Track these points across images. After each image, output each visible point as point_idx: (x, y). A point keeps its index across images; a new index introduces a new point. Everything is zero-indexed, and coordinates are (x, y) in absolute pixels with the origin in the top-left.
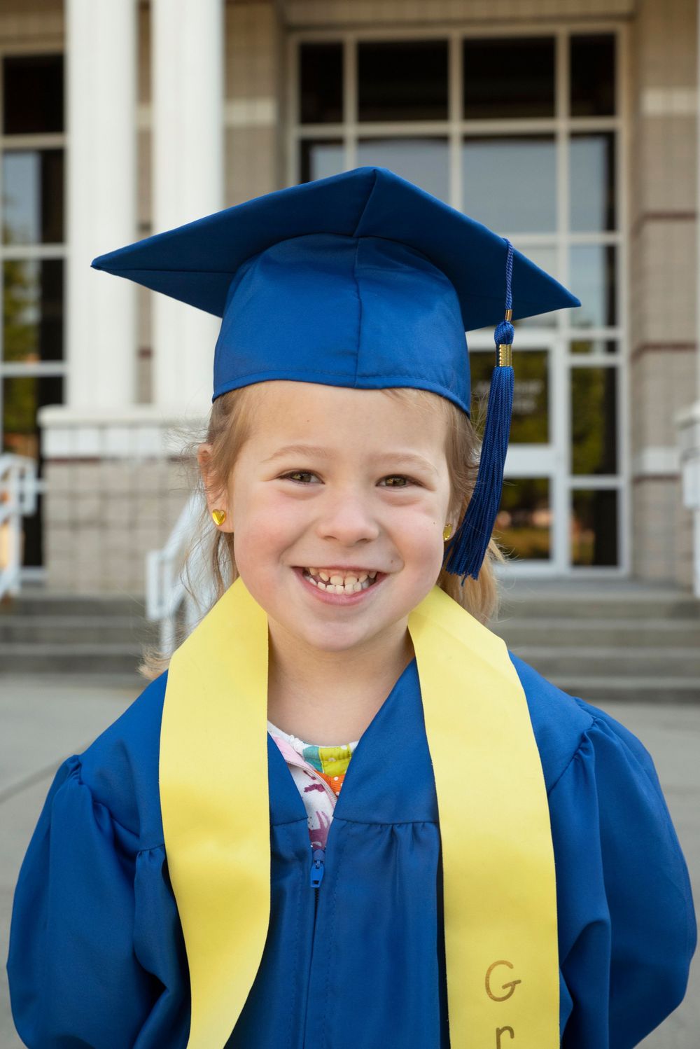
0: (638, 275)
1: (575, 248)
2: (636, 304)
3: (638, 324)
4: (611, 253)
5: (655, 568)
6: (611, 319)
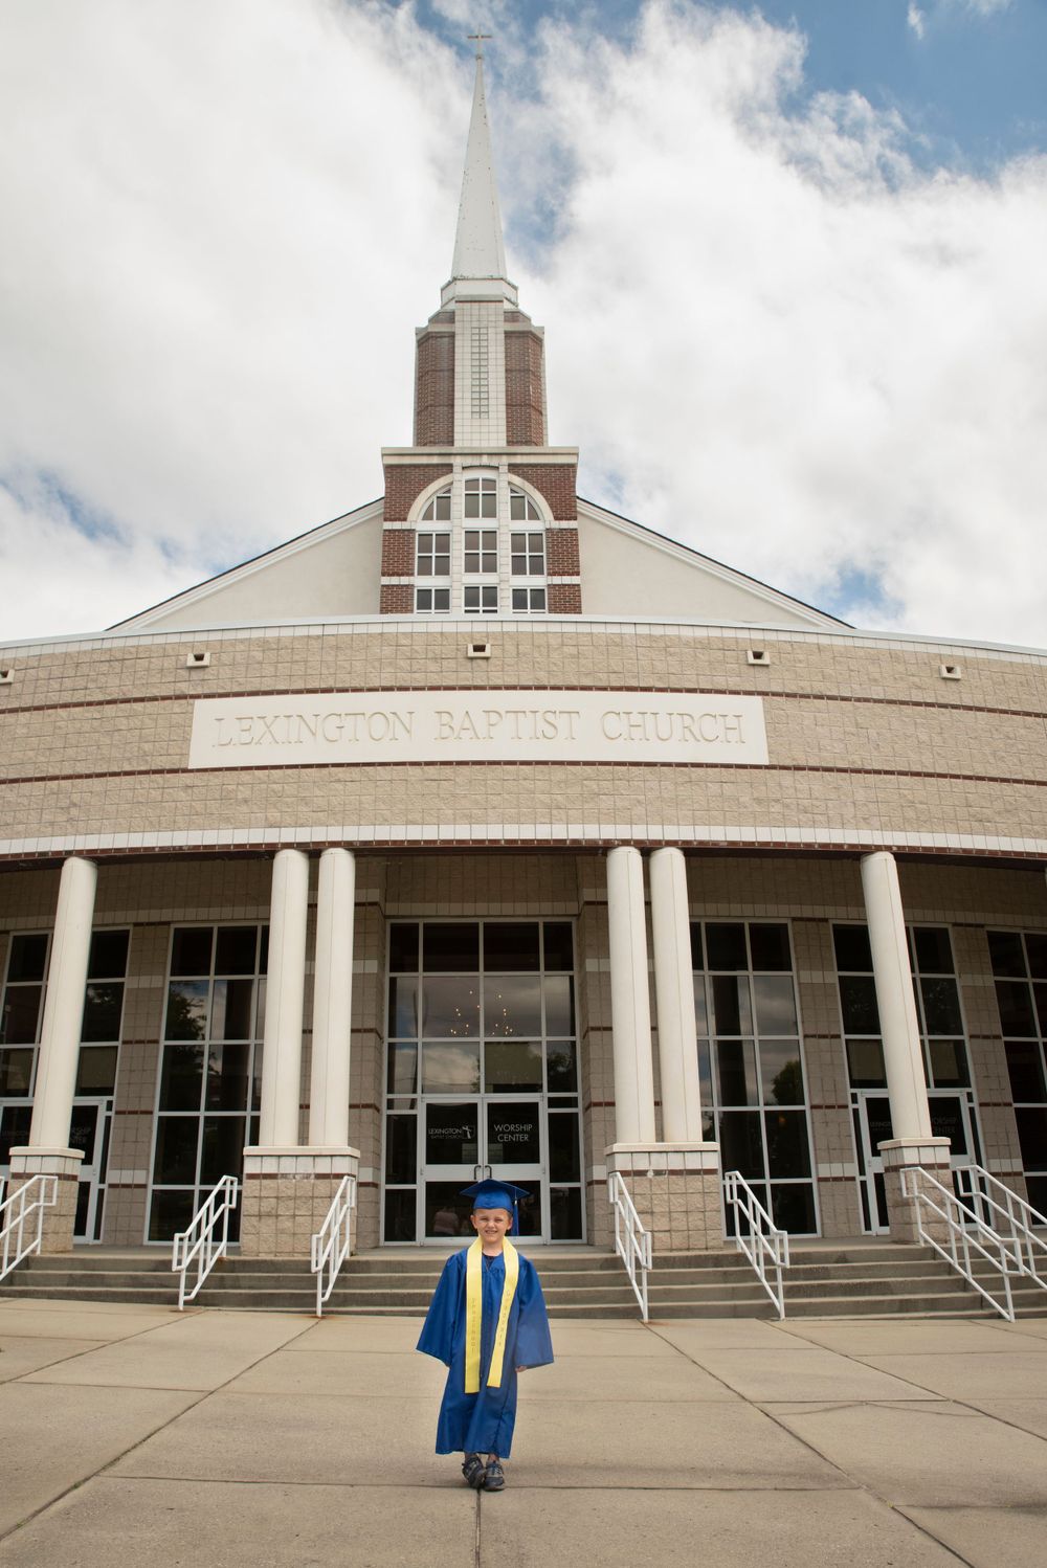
1: (550, 1043)
3: (587, 1092)
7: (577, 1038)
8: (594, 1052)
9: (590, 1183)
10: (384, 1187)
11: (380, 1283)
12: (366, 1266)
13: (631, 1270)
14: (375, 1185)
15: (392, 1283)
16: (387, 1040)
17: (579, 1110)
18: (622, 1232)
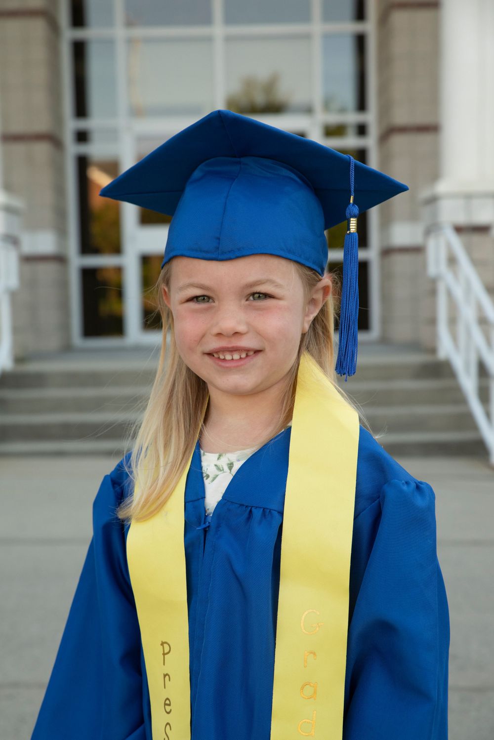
0: (385, 62)
1: (327, 37)
2: (384, 89)
3: (385, 109)
4: (360, 41)
5: (402, 331)
6: (362, 105)
7: (370, 27)
8: (400, 45)
9: (387, 252)
10: (77, 261)
11: (59, 406)
12: (38, 380)
13: (469, 383)
14: (60, 259)
15: (80, 405)
16: (68, 34)
17: (371, 142)
18: (453, 321)
